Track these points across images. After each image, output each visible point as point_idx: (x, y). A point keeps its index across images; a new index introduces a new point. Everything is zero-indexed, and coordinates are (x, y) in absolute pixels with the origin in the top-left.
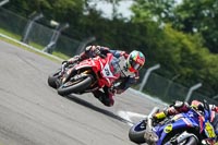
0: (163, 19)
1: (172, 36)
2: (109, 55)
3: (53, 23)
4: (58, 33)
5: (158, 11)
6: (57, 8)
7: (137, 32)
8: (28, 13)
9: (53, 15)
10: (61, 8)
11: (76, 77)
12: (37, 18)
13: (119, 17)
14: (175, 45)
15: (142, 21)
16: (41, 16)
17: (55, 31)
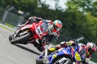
0: (86, 10)
1: (91, 20)
2: (41, 21)
3: (20, 12)
4: (23, 18)
5: (83, 5)
6: (22, 3)
7: (70, 17)
8: (5, 6)
9: (20, 8)
10: (24, 3)
11: (21, 34)
12: (10, 9)
13: (59, 9)
14: (93, 25)
15: (73, 11)
16: (13, 8)
17: (21, 17)
